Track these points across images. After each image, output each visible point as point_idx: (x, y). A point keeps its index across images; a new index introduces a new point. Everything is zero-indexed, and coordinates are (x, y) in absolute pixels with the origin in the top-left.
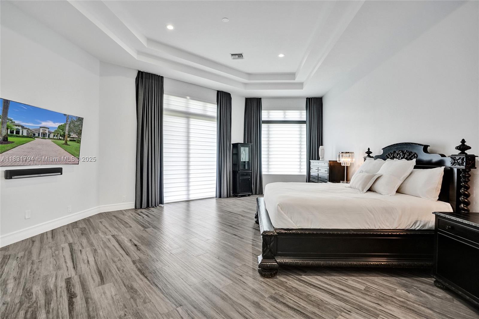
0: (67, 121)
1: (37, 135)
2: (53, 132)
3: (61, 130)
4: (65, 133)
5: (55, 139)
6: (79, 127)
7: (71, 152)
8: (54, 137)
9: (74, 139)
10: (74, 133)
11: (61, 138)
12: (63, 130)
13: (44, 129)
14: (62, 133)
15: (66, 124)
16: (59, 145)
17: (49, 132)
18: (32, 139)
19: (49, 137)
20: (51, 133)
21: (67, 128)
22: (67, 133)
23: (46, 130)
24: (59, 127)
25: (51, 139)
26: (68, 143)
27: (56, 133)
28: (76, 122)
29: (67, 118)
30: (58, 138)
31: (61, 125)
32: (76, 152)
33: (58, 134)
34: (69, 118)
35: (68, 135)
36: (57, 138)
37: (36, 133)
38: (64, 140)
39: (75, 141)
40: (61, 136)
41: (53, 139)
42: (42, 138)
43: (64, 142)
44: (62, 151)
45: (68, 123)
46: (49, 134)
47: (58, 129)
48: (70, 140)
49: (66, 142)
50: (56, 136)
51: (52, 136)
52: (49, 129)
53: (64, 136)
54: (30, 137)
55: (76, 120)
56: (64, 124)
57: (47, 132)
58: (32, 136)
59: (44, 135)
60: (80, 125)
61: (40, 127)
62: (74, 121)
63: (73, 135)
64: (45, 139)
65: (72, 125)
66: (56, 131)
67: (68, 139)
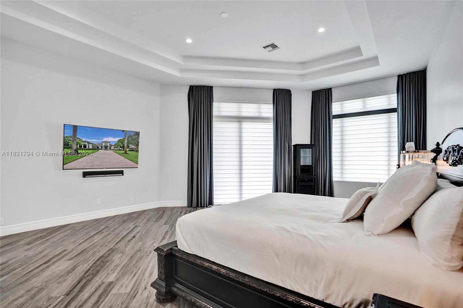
0: (125, 136)
1: (100, 148)
2: (114, 144)
3: (120, 143)
4: (124, 145)
5: (115, 150)
6: (137, 140)
7: (130, 159)
8: (115, 149)
9: (133, 149)
10: (133, 144)
11: (120, 149)
12: (122, 143)
13: (106, 143)
14: (122, 145)
15: (124, 139)
16: (119, 154)
17: (110, 145)
18: (96, 151)
19: (110, 148)
20: (112, 146)
21: (126, 141)
22: (126, 145)
23: (107, 144)
24: (119, 141)
25: (112, 150)
26: (128, 152)
27: (116, 146)
28: (134, 136)
29: (125, 134)
30: (119, 149)
31: (121, 140)
32: (135, 159)
33: (118, 146)
34: (127, 134)
35: (127, 146)
36: (117, 149)
37: (99, 146)
38: (124, 150)
39: (134, 150)
40: (120, 147)
41: (114, 150)
42: (104, 150)
43: (124, 152)
44: (123, 158)
45: (127, 137)
46: (111, 147)
47: (117, 142)
48: (129, 150)
49: (126, 152)
50: (117, 147)
51: (113, 148)
52: (110, 143)
53: (123, 147)
54: (94, 150)
55: (133, 135)
56: (122, 138)
57: (108, 145)
58: (96, 148)
59: (106, 147)
60: (137, 138)
61: (103, 142)
62: (131, 136)
63: (132, 146)
64: (107, 150)
65: (130, 139)
66: (116, 144)
67: (128, 149)
